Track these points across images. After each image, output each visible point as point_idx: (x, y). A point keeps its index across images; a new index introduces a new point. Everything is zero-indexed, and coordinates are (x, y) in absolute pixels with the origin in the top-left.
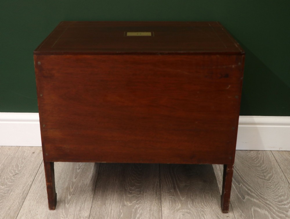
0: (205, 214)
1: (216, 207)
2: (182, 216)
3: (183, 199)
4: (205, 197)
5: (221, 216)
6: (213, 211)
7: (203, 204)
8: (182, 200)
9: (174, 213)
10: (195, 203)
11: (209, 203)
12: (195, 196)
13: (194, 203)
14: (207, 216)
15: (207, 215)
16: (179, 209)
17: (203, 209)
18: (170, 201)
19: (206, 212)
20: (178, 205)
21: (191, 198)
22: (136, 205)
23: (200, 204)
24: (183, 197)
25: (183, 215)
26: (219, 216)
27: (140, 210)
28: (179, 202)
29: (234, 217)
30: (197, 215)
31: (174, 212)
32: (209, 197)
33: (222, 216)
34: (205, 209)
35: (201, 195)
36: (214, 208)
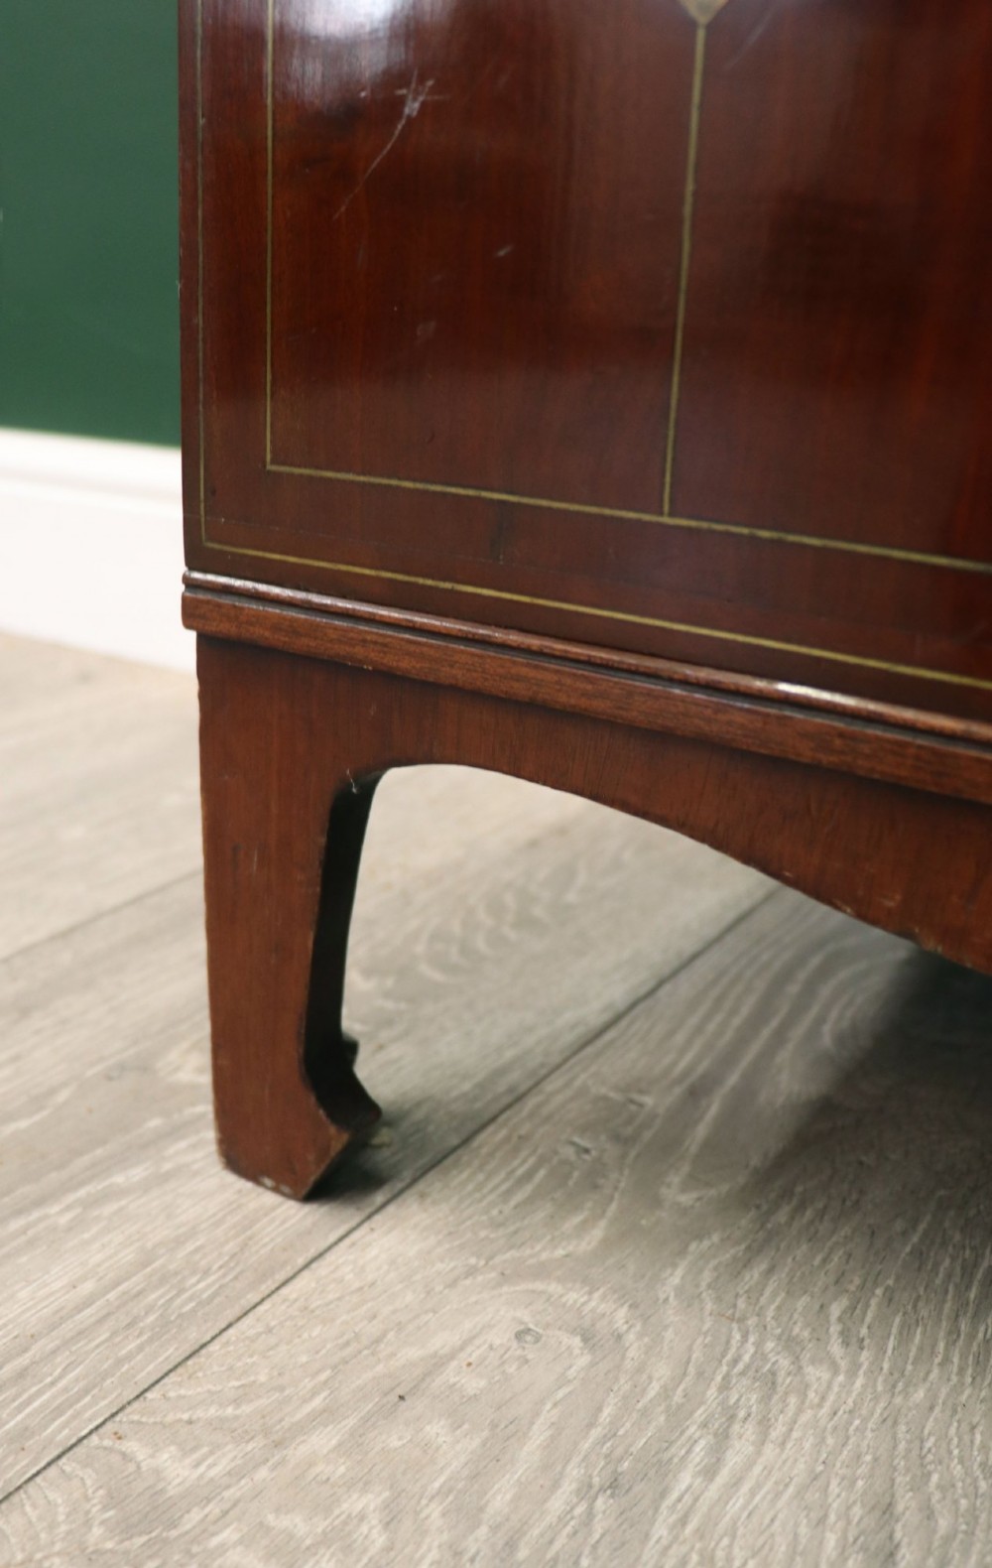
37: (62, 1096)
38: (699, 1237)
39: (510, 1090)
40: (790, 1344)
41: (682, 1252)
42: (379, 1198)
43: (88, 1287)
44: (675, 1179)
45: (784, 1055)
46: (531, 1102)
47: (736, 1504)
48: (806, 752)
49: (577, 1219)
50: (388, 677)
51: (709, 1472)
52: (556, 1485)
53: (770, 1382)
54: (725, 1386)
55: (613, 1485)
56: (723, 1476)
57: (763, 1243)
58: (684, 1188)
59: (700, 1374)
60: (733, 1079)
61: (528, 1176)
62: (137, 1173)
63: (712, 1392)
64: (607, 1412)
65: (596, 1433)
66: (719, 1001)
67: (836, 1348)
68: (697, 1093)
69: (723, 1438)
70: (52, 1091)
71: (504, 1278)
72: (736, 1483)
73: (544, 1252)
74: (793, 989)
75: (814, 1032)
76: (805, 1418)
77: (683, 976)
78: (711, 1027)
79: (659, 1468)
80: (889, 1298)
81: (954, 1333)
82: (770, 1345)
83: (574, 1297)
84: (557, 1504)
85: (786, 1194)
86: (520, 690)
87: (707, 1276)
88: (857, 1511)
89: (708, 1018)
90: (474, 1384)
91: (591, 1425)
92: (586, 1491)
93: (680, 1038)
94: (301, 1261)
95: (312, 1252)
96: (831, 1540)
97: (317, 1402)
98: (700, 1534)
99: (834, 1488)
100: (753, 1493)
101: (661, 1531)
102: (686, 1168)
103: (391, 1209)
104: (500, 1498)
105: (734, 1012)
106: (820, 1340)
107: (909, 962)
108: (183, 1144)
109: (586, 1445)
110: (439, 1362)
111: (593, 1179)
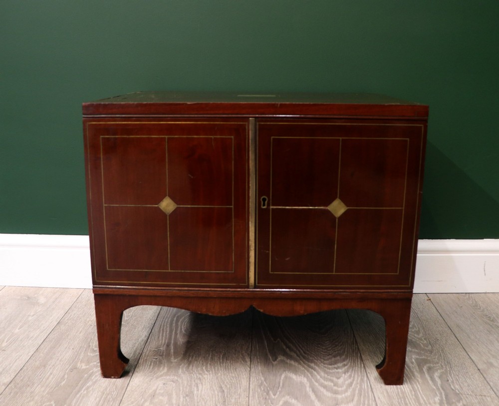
0: (202, 384)
1: (224, 372)
2: (161, 385)
3: (176, 361)
4: (212, 358)
5: (226, 386)
6: (217, 378)
7: (204, 368)
8: (172, 362)
9: (150, 381)
10: (193, 366)
11: (214, 368)
12: (196, 357)
13: (191, 367)
14: (204, 386)
15: (204, 383)
16: (161, 376)
17: (201, 376)
18: (152, 364)
19: (204, 380)
20: (163, 369)
21: (188, 360)
22: (95, 369)
23: (199, 369)
24: (175, 358)
25: (164, 384)
26: (223, 386)
27: (96, 376)
28: (166, 365)
29: (248, 387)
30: (187, 384)
31: (151, 379)
32: (219, 358)
33: (228, 386)
34: (205, 376)
35: (207, 355)
36: (219, 374)
37: (66, 376)
38: (181, 365)
39: (139, 353)
40: (200, 374)
41: (179, 368)
42: (131, 374)
43: (98, 399)
44: (172, 358)
45: (178, 336)
46: (144, 354)
47: (203, 392)
48: (192, 295)
49: (162, 368)
50: (130, 296)
51: (198, 390)
52: (180, 398)
53: (200, 379)
54: (194, 381)
55: (187, 396)
56: (200, 391)
57: (190, 363)
58: (175, 360)
59: (190, 381)
60: (172, 342)
61: (151, 364)
62: (90, 383)
63: (193, 382)
64: (181, 389)
65: (181, 391)
66: (163, 330)
67: (206, 372)
68: (168, 345)
69: (197, 387)
70: (64, 376)
71: (157, 378)
72: (202, 390)
73: (159, 374)
74: (174, 325)
75: (181, 331)
76: (206, 381)
77: (155, 327)
78: (164, 335)
79: (192, 392)
80: (210, 364)
81: (221, 366)
82: (197, 375)
83: (168, 377)
84: (181, 399)
85: (189, 356)
86: (151, 294)
87: (184, 369)
88: (218, 389)
89: (163, 334)
90: (162, 391)
91: (180, 391)
92: (184, 397)
93: (160, 338)
94: (126, 386)
95: (127, 384)
96: (216, 392)
97: (143, 400)
98: (200, 397)
99: (214, 387)
100: (204, 390)
101: (196, 398)
102: (173, 357)
103: (134, 375)
104: (174, 401)
105: (166, 332)
106: (204, 372)
107: (190, 315)
108: (94, 377)
109: (181, 393)
110: (155, 391)
111: (160, 362)
